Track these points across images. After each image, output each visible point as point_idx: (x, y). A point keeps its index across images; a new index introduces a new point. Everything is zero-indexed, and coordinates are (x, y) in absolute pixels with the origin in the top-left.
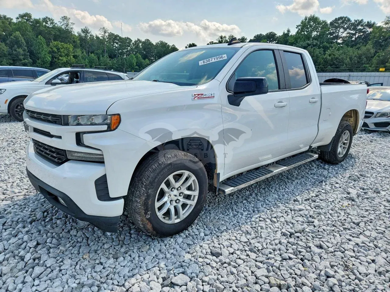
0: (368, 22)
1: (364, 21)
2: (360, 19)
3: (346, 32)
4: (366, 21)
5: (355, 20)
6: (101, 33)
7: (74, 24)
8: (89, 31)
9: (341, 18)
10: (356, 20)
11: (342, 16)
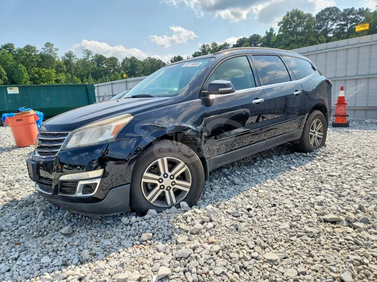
0: (360, 9)
1: (356, 9)
2: (350, 8)
3: (336, 24)
4: (357, 8)
5: (344, 10)
6: (84, 55)
7: (58, 49)
8: (73, 55)
9: (328, 9)
10: (346, 9)
11: (329, 6)
